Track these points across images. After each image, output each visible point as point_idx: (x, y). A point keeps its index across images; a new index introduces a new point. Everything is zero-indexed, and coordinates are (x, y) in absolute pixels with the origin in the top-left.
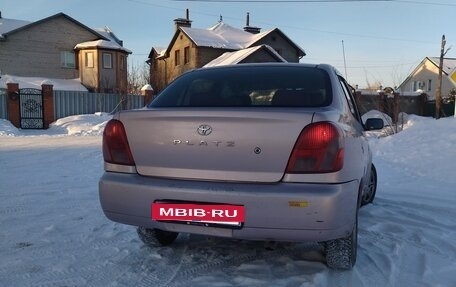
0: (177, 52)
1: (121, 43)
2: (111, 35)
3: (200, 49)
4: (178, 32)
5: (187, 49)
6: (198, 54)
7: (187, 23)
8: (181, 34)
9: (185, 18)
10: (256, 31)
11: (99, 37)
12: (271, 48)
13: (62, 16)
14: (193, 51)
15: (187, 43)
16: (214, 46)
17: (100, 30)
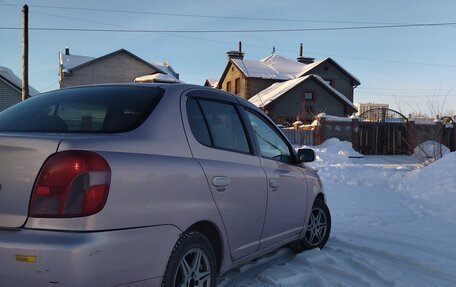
0: (229, 83)
1: (177, 76)
2: (170, 68)
3: (249, 79)
4: (230, 64)
5: (237, 80)
6: (248, 85)
7: (239, 55)
8: (233, 66)
9: (237, 50)
10: (309, 61)
11: (157, 71)
12: (319, 78)
13: (123, 52)
14: (243, 82)
15: (237, 75)
16: (264, 76)
17: (158, 64)
